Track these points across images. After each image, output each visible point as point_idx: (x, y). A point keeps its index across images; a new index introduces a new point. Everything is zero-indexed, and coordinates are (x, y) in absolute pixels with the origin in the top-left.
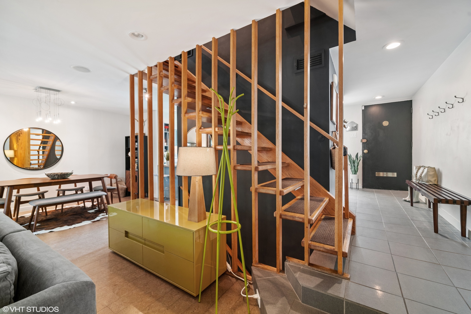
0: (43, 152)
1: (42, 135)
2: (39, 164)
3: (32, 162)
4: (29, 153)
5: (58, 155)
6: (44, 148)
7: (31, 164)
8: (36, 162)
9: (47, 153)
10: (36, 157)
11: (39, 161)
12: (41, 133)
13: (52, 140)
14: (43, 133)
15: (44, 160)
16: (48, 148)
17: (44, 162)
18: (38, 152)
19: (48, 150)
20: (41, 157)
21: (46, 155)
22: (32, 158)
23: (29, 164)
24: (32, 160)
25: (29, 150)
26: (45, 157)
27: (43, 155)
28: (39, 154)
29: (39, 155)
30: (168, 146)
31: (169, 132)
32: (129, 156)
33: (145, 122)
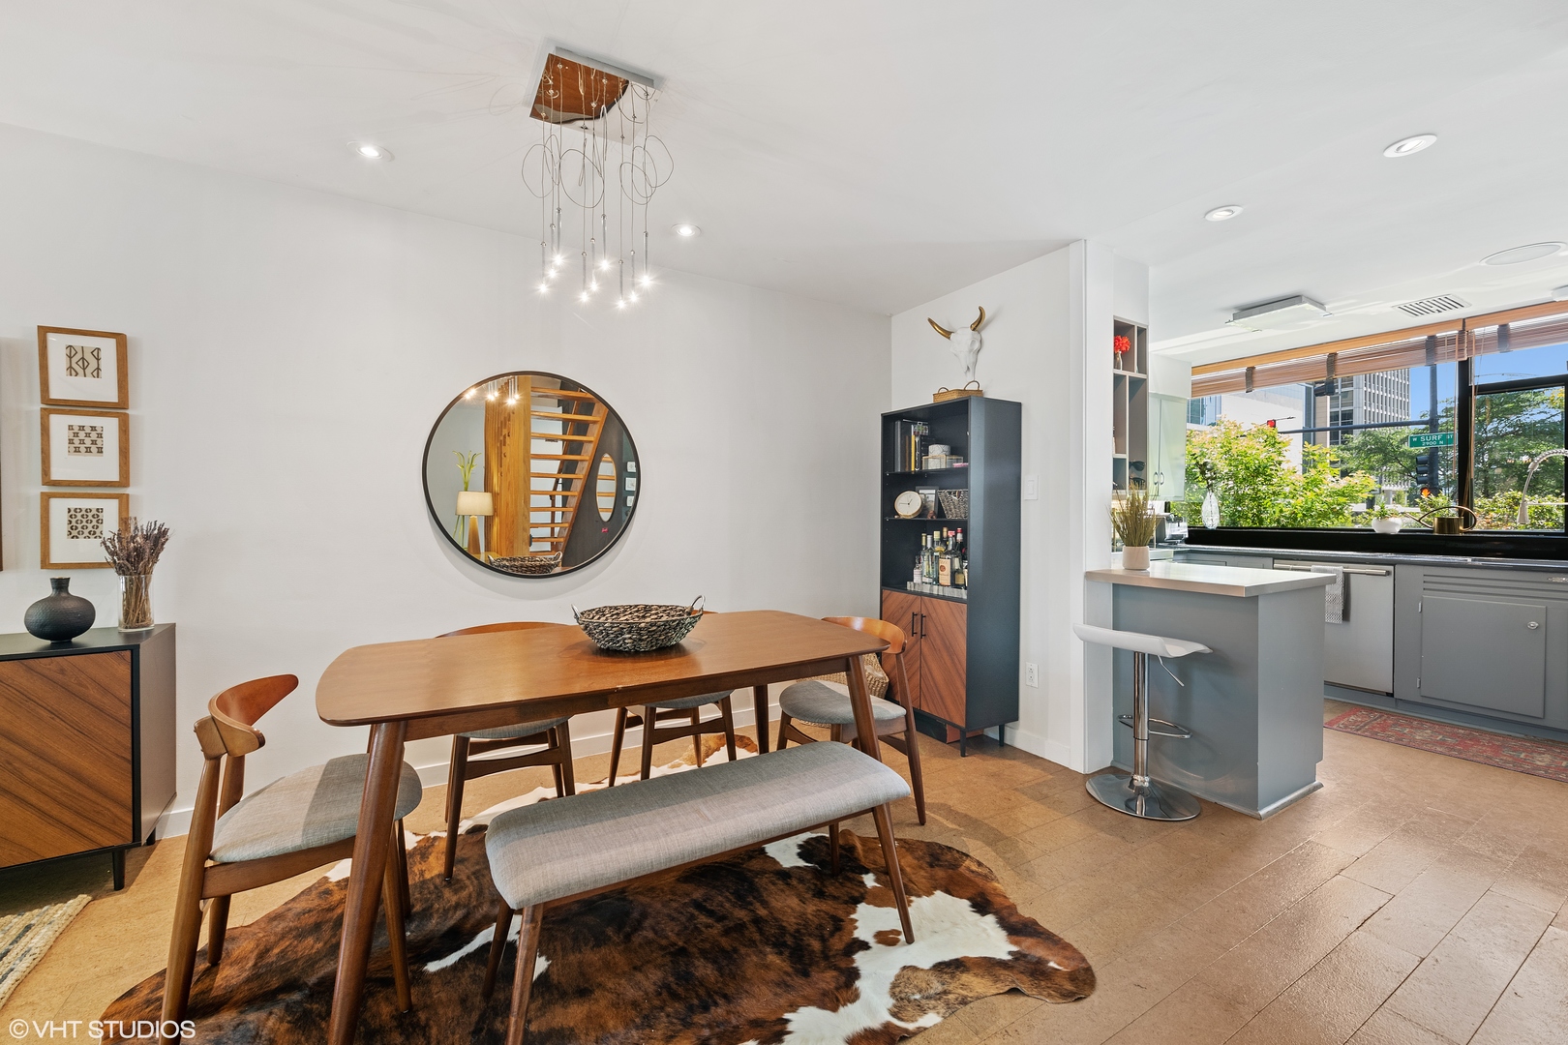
0: (565, 499)
1: (564, 440)
2: (553, 540)
3: (535, 533)
4: (527, 501)
5: (606, 510)
6: (567, 485)
7: (531, 540)
8: (546, 532)
9: (573, 502)
10: (546, 517)
11: (553, 529)
12: (559, 432)
13: (587, 458)
14: (564, 433)
15: (567, 525)
16: (577, 486)
17: (565, 533)
18: (552, 498)
19: (576, 494)
20: (558, 518)
21: (572, 509)
22: (535, 518)
23: (527, 541)
24: (536, 526)
25: (528, 493)
26: (570, 516)
27: (564, 509)
28: (553, 505)
29: (553, 509)
30: (1126, 456)
31: (1136, 374)
32: (898, 514)
33: (977, 326)
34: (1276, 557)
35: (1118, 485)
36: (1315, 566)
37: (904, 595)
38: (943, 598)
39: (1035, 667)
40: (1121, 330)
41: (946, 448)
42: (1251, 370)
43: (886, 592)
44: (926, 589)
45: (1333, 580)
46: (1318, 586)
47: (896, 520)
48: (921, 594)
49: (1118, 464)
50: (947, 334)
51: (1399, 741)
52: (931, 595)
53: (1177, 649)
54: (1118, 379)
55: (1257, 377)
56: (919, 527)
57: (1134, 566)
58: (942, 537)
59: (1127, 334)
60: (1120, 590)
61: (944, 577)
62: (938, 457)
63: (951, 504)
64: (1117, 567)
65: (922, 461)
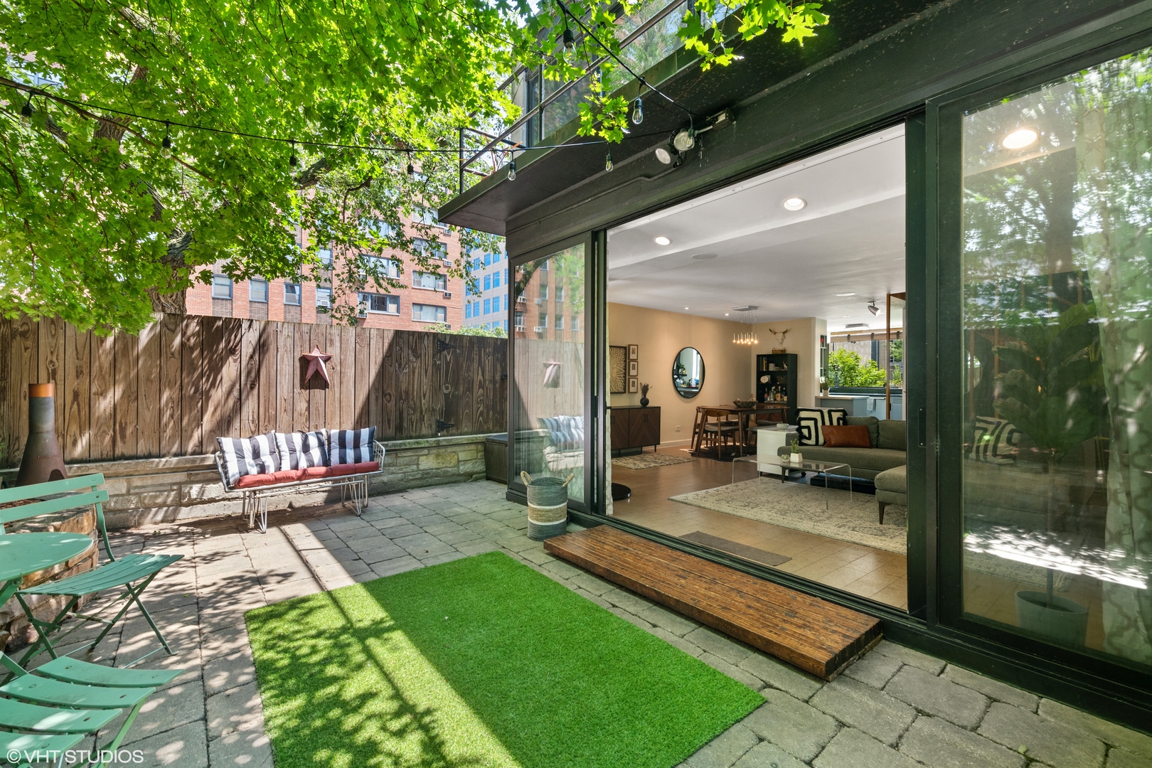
30: (823, 368)
31: (825, 348)
32: (761, 382)
33: (784, 333)
35: (822, 377)
37: (765, 402)
38: (779, 403)
40: (822, 336)
41: (775, 364)
42: (849, 335)
44: (772, 401)
45: (869, 399)
46: (865, 399)
47: (761, 384)
48: (770, 402)
49: (821, 370)
50: (776, 334)
52: (774, 403)
54: (822, 350)
55: (851, 338)
56: (768, 385)
57: (825, 395)
58: (777, 388)
59: (823, 338)
60: (822, 400)
61: (779, 399)
62: (772, 367)
63: (781, 379)
64: (821, 395)
65: (767, 368)
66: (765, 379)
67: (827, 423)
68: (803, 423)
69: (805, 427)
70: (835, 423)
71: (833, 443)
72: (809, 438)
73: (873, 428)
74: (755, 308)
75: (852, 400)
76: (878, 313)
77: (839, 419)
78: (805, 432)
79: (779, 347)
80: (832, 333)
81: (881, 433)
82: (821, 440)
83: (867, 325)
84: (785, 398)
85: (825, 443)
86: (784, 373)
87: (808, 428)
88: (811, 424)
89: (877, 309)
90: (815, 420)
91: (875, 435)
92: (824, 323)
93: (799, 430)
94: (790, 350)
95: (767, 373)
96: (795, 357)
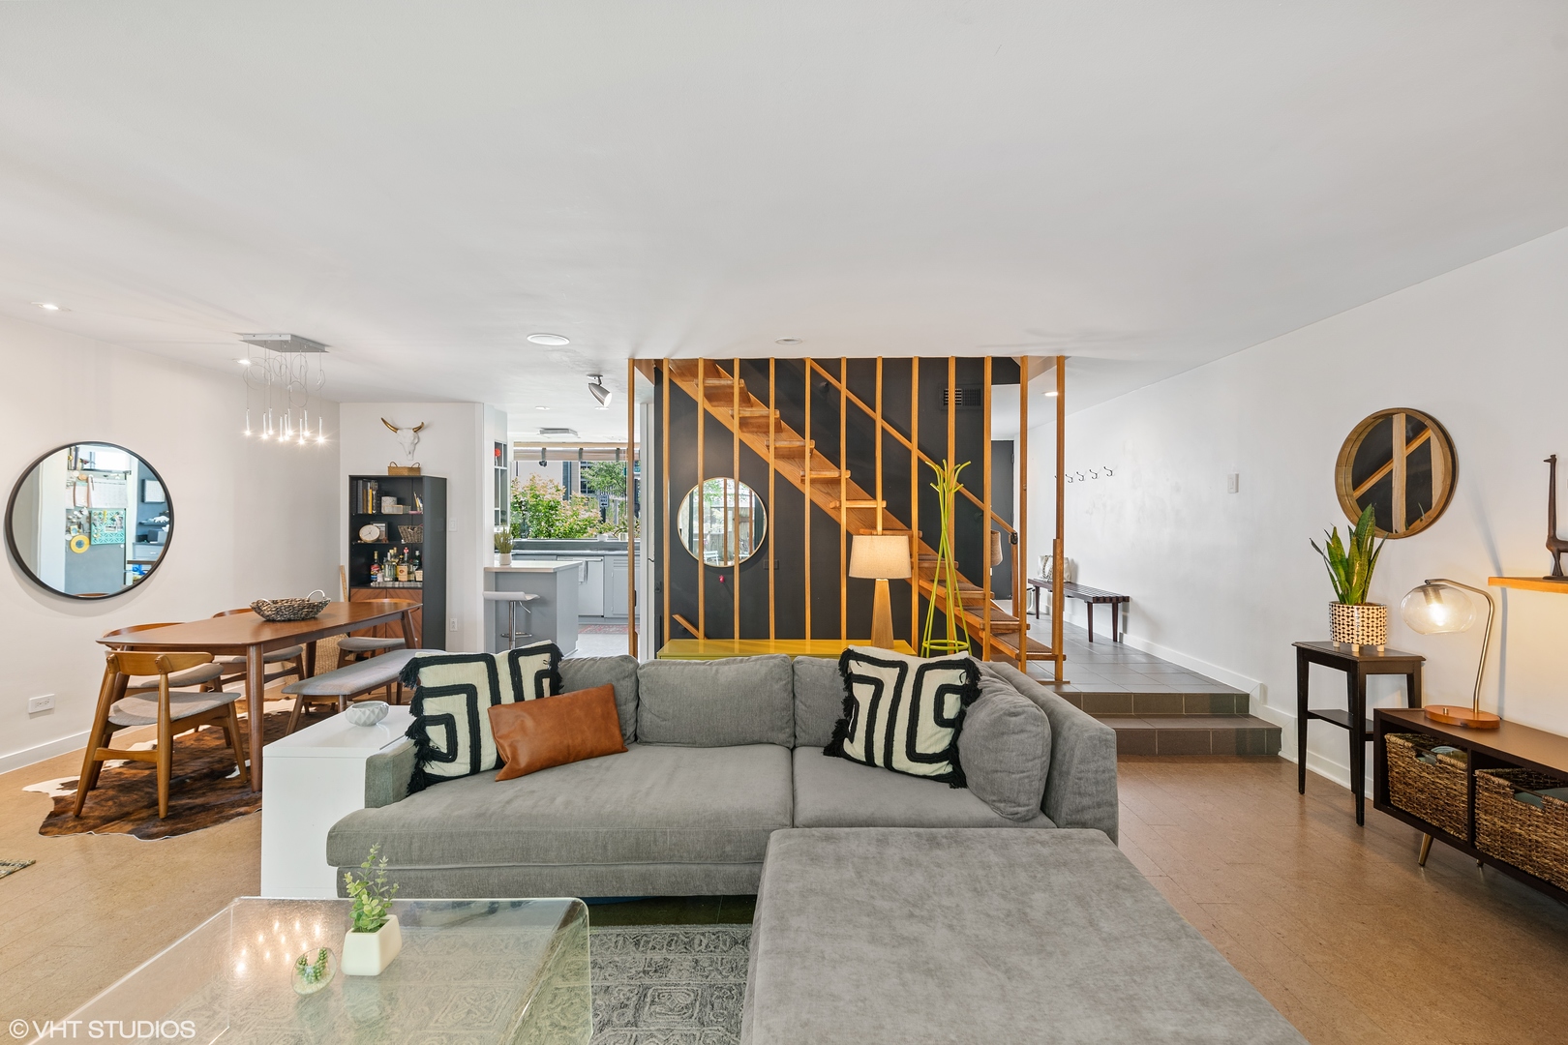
30: (499, 509)
31: (503, 468)
32: (361, 539)
33: (418, 429)
34: (558, 555)
35: (497, 524)
36: (574, 558)
37: (371, 590)
38: (403, 588)
39: (456, 620)
40: (497, 445)
41: (395, 499)
42: (544, 449)
43: (354, 590)
44: (390, 585)
45: (581, 564)
46: (576, 567)
47: (361, 544)
48: (386, 588)
49: (496, 512)
50: (396, 429)
51: (605, 633)
52: (394, 588)
53: (529, 598)
54: (496, 470)
55: (547, 454)
56: (380, 547)
57: (504, 563)
58: (400, 552)
59: (500, 448)
60: (499, 575)
61: (403, 577)
62: (389, 505)
63: (407, 534)
64: (497, 564)
65: (379, 506)
66: (371, 533)
67: (507, 695)
68: (432, 707)
69: (436, 720)
70: (529, 692)
71: (524, 760)
72: (451, 756)
73: (625, 688)
74: (316, 347)
75: (552, 575)
76: (608, 399)
77: (539, 676)
78: (437, 736)
79: (404, 462)
80: (517, 444)
81: (645, 699)
82: (488, 758)
83: (575, 433)
84: (419, 575)
85: (500, 763)
86: (414, 520)
87: (448, 721)
88: (456, 706)
89: (605, 392)
90: (470, 691)
91: (632, 706)
92: (502, 418)
93: (417, 732)
94: (429, 471)
95: (378, 517)
96: (441, 483)
